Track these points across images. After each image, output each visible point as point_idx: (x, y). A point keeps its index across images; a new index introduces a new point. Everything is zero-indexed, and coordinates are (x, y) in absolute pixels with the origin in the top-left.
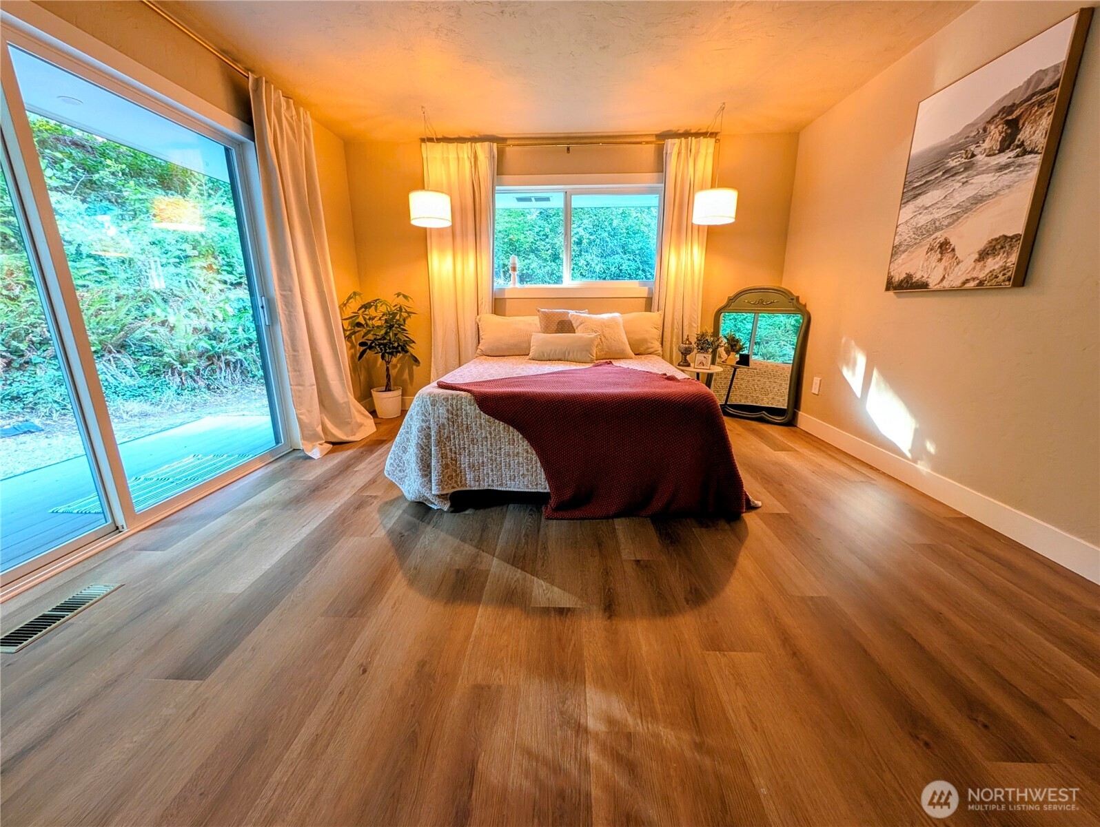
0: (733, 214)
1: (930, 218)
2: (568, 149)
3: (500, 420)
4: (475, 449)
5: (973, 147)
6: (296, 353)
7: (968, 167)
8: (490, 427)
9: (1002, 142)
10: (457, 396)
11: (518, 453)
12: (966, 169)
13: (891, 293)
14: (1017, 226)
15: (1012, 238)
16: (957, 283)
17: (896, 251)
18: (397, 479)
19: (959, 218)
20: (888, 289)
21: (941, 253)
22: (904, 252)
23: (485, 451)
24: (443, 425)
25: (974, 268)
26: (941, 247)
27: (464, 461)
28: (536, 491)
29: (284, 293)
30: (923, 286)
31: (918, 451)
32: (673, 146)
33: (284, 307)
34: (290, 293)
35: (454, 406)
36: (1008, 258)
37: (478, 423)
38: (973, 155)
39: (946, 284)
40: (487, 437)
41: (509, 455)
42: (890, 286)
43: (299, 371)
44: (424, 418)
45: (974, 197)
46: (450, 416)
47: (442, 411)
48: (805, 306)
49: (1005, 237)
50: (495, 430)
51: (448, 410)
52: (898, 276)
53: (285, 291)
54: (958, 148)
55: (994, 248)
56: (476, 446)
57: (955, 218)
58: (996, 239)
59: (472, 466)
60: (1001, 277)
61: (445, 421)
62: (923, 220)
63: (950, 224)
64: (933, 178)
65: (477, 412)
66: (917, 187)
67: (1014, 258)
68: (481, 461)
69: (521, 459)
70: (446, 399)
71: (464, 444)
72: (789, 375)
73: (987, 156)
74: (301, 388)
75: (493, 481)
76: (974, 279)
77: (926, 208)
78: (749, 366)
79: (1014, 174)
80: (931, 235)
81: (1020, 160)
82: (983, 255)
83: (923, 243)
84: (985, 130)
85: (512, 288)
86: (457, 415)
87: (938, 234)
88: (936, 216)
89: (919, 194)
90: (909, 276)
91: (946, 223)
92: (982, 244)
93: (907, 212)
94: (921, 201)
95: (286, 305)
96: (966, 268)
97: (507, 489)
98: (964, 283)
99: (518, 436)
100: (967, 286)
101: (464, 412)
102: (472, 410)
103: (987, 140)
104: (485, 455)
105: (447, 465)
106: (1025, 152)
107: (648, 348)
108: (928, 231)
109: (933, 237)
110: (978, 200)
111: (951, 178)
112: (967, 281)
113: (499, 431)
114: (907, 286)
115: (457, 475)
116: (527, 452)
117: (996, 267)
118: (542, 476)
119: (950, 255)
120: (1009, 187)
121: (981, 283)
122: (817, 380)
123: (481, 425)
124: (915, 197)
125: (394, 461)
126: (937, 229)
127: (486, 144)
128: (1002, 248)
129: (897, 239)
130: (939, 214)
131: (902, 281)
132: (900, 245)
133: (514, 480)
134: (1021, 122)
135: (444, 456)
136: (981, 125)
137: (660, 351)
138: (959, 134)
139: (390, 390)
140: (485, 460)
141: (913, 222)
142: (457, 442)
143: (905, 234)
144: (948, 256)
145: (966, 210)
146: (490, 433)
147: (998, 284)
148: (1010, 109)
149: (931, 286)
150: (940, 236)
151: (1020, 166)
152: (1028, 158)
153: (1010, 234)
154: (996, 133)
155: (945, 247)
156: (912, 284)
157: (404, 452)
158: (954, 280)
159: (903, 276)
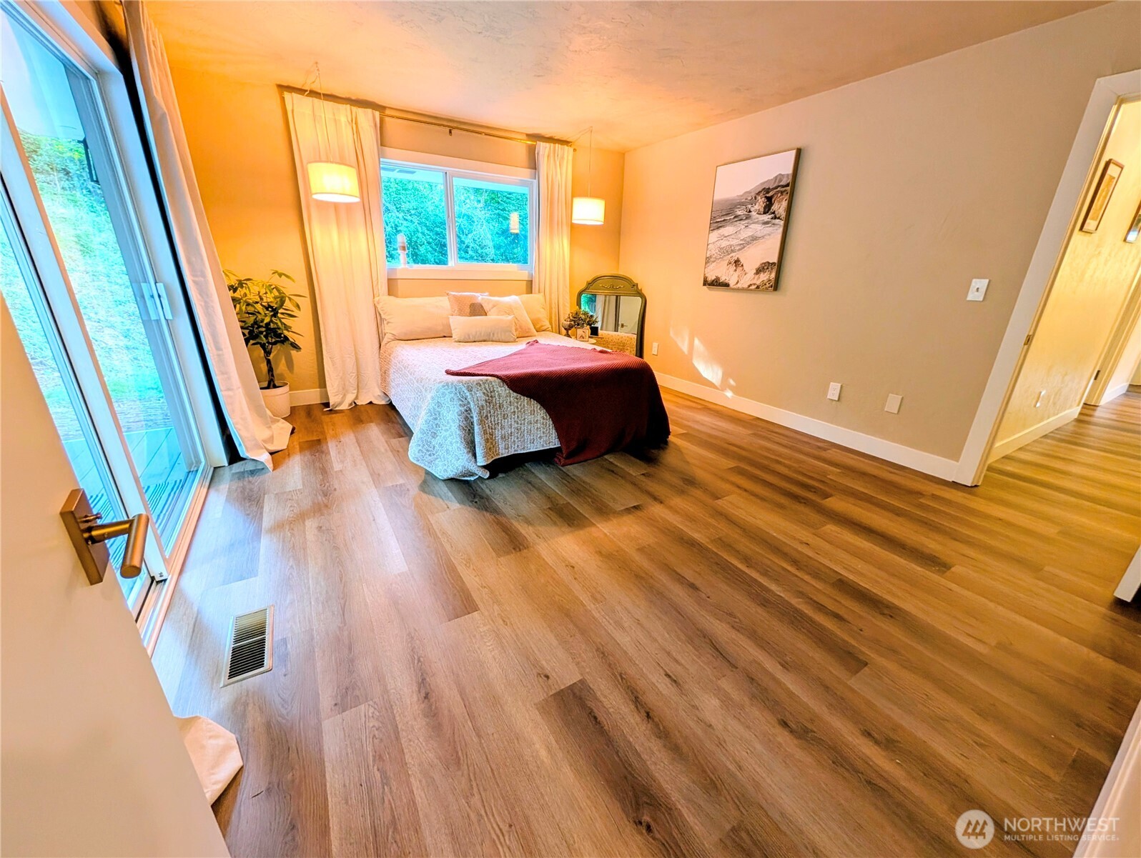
0: (603, 219)
1: (728, 243)
2: (450, 132)
3: (524, 395)
4: (505, 423)
5: (750, 206)
6: (220, 352)
7: (748, 217)
8: (517, 403)
9: (765, 208)
10: (487, 380)
11: (537, 421)
12: (747, 218)
13: (705, 287)
14: (774, 259)
15: (772, 264)
16: (746, 286)
17: (708, 260)
18: (427, 463)
19: (744, 247)
20: (704, 285)
21: (736, 266)
22: (713, 262)
23: (513, 423)
24: (483, 406)
25: (754, 278)
26: (735, 262)
27: (498, 433)
28: (548, 448)
29: (196, 279)
30: (727, 285)
31: (725, 385)
32: (543, 148)
33: (198, 295)
34: (202, 279)
35: (488, 389)
36: (770, 274)
37: (509, 400)
38: (750, 211)
39: (739, 285)
40: (514, 412)
41: (531, 423)
42: (706, 283)
43: (226, 373)
44: (461, 403)
45: (752, 236)
46: (487, 398)
47: (479, 394)
48: (641, 290)
49: (768, 263)
50: (520, 405)
51: (484, 393)
52: (711, 278)
53: (196, 276)
54: (742, 204)
55: (763, 268)
56: (506, 420)
57: (742, 246)
58: (765, 263)
59: (503, 438)
60: (768, 285)
61: (484, 403)
62: (724, 244)
63: (739, 250)
64: (728, 218)
65: (508, 391)
66: (718, 222)
67: (773, 275)
68: (510, 432)
69: (539, 425)
70: (478, 384)
71: (498, 420)
72: (635, 344)
73: (758, 214)
74: (230, 393)
75: (518, 446)
76: (754, 284)
77: (726, 237)
78: (597, 335)
79: (771, 228)
80: (729, 254)
81: (774, 221)
82: (758, 271)
83: (725, 258)
84: (755, 198)
85: (403, 269)
86: (491, 397)
87: (733, 254)
88: (732, 243)
89: (721, 227)
90: (718, 279)
91: (737, 248)
92: (757, 265)
93: (714, 236)
94: (722, 231)
95: (200, 295)
96: (749, 278)
97: (528, 451)
98: (749, 286)
99: (535, 405)
100: (751, 288)
101: (497, 394)
102: (503, 390)
103: (757, 204)
104: (513, 426)
105: (487, 439)
106: (775, 218)
107: (542, 326)
108: (727, 252)
109: (731, 255)
110: (754, 239)
111: (738, 222)
112: (751, 285)
113: (524, 405)
114: (716, 284)
115: (494, 446)
116: (544, 419)
117: (765, 279)
118: (554, 433)
119: (741, 268)
120: (769, 235)
121: (758, 287)
122: (655, 345)
123: (510, 402)
124: (718, 228)
125: (423, 447)
126: (733, 251)
127: (369, 111)
128: (768, 268)
129: (709, 253)
130: (735, 242)
131: (713, 281)
132: (711, 257)
133: (533, 443)
134: (773, 200)
135: (485, 432)
136: (753, 194)
137: (550, 329)
138: (742, 196)
139: (275, 387)
140: (513, 430)
141: (718, 244)
142: (493, 420)
143: (713, 250)
144: (739, 269)
145: (748, 243)
146: (518, 408)
147: (767, 289)
148: (768, 190)
149: (731, 286)
150: (735, 256)
151: (774, 224)
152: (777, 221)
153: (771, 262)
154: (761, 203)
155: (737, 262)
156: (720, 283)
157: (433, 437)
158: (744, 283)
159: (714, 278)
